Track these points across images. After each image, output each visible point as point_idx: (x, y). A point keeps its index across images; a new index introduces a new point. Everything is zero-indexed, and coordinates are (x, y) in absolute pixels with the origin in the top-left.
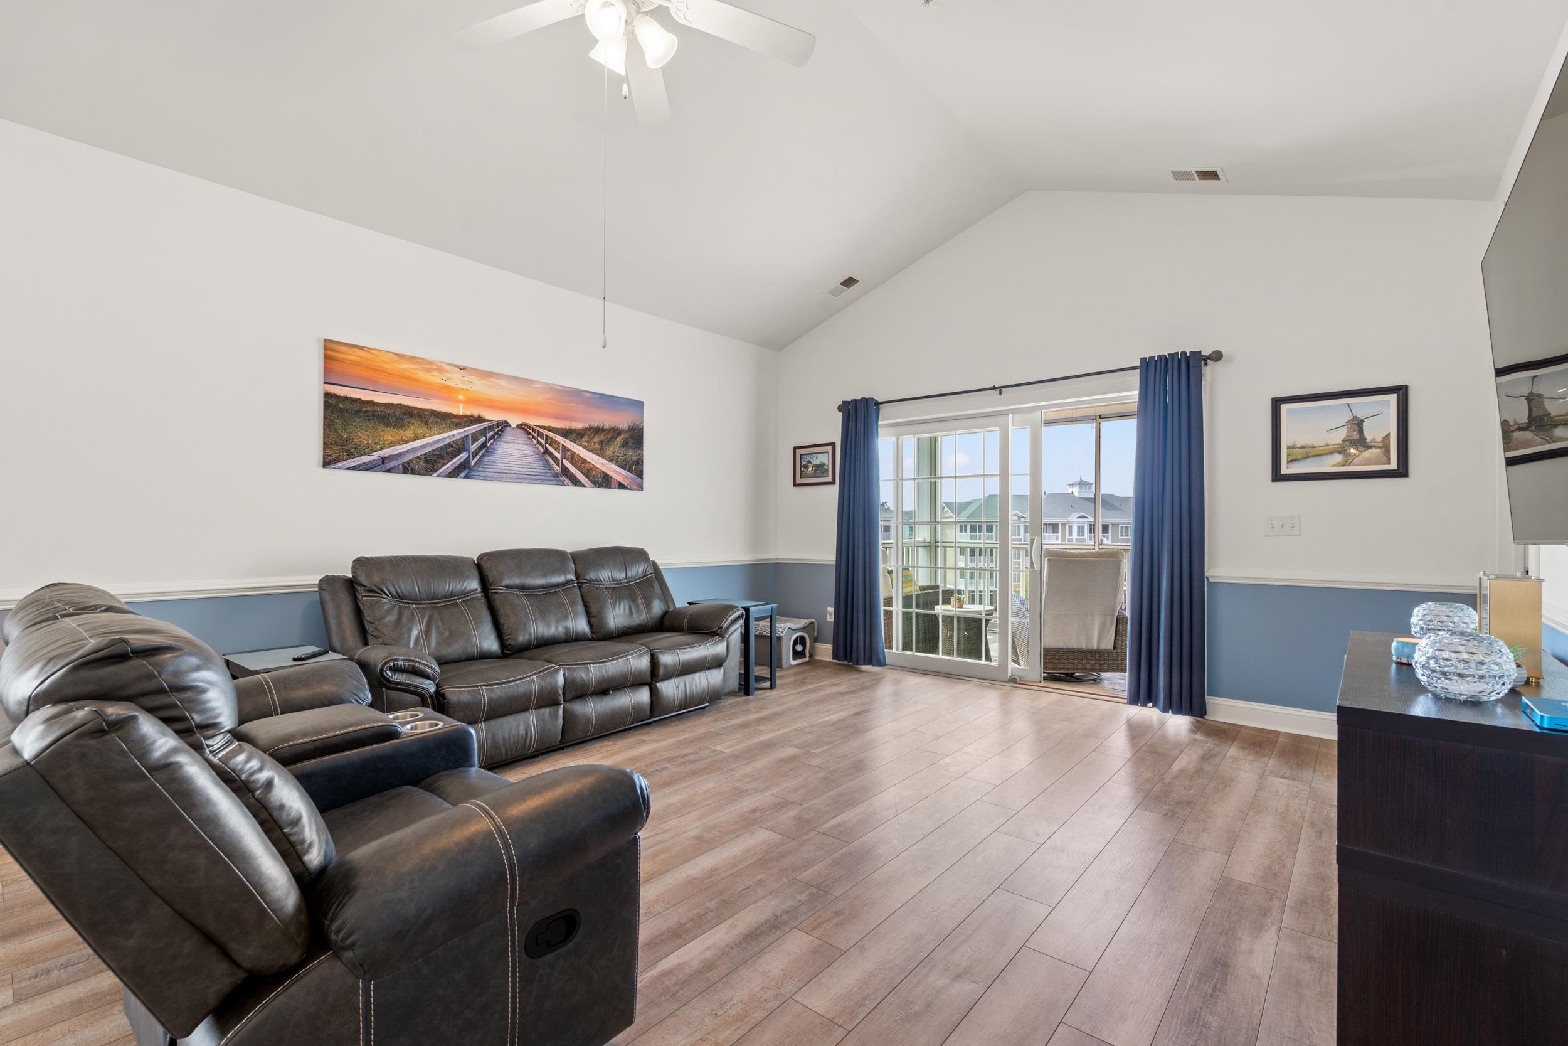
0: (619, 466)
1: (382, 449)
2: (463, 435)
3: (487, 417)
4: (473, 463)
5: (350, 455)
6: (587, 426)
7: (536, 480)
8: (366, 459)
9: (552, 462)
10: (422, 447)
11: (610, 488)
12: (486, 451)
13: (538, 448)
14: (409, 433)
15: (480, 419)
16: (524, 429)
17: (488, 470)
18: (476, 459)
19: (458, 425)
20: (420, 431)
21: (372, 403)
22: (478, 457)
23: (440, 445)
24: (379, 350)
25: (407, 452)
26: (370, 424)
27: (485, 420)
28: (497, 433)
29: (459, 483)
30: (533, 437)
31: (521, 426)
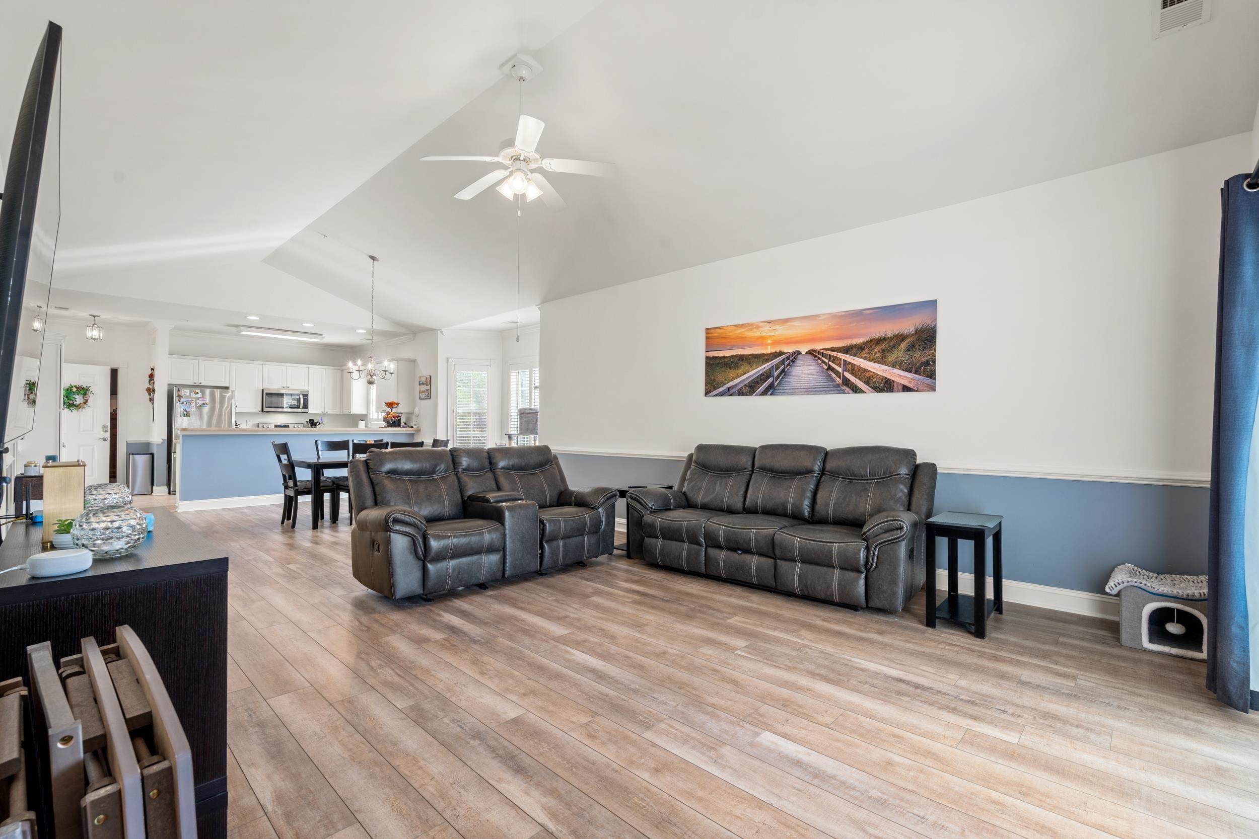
0: (903, 370)
1: (728, 382)
2: (770, 366)
3: (785, 351)
4: (776, 384)
5: (715, 388)
6: (868, 339)
7: (821, 391)
8: (721, 389)
9: (834, 375)
10: (747, 378)
11: (892, 392)
12: (784, 375)
13: (822, 367)
14: (741, 371)
15: (781, 353)
16: (812, 354)
17: (785, 388)
18: (778, 382)
19: (767, 361)
20: (746, 368)
21: (724, 357)
22: (779, 380)
23: (757, 375)
24: (727, 326)
25: (740, 382)
26: (723, 369)
27: (784, 353)
28: (792, 361)
29: (768, 399)
30: (819, 358)
31: (809, 352)
